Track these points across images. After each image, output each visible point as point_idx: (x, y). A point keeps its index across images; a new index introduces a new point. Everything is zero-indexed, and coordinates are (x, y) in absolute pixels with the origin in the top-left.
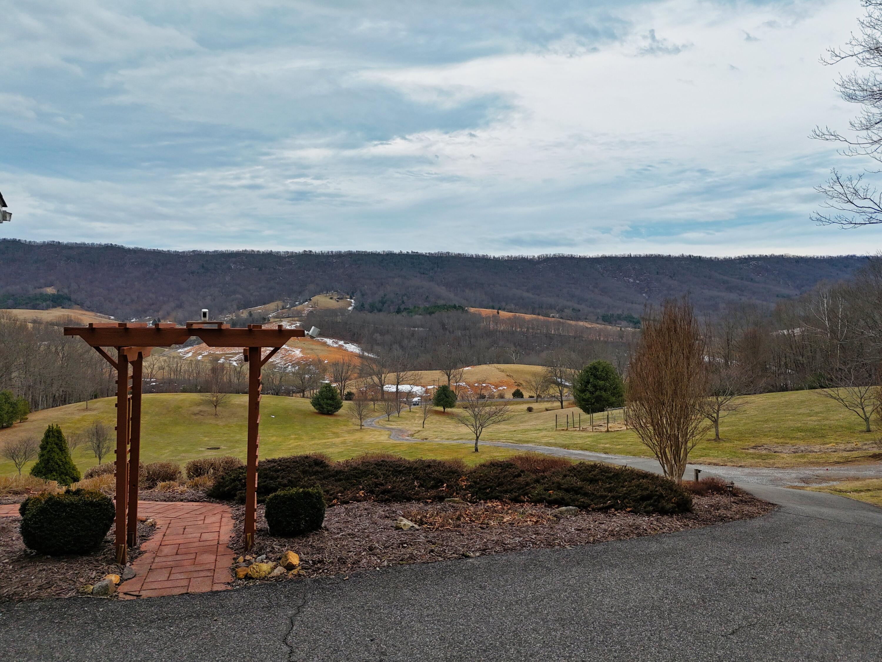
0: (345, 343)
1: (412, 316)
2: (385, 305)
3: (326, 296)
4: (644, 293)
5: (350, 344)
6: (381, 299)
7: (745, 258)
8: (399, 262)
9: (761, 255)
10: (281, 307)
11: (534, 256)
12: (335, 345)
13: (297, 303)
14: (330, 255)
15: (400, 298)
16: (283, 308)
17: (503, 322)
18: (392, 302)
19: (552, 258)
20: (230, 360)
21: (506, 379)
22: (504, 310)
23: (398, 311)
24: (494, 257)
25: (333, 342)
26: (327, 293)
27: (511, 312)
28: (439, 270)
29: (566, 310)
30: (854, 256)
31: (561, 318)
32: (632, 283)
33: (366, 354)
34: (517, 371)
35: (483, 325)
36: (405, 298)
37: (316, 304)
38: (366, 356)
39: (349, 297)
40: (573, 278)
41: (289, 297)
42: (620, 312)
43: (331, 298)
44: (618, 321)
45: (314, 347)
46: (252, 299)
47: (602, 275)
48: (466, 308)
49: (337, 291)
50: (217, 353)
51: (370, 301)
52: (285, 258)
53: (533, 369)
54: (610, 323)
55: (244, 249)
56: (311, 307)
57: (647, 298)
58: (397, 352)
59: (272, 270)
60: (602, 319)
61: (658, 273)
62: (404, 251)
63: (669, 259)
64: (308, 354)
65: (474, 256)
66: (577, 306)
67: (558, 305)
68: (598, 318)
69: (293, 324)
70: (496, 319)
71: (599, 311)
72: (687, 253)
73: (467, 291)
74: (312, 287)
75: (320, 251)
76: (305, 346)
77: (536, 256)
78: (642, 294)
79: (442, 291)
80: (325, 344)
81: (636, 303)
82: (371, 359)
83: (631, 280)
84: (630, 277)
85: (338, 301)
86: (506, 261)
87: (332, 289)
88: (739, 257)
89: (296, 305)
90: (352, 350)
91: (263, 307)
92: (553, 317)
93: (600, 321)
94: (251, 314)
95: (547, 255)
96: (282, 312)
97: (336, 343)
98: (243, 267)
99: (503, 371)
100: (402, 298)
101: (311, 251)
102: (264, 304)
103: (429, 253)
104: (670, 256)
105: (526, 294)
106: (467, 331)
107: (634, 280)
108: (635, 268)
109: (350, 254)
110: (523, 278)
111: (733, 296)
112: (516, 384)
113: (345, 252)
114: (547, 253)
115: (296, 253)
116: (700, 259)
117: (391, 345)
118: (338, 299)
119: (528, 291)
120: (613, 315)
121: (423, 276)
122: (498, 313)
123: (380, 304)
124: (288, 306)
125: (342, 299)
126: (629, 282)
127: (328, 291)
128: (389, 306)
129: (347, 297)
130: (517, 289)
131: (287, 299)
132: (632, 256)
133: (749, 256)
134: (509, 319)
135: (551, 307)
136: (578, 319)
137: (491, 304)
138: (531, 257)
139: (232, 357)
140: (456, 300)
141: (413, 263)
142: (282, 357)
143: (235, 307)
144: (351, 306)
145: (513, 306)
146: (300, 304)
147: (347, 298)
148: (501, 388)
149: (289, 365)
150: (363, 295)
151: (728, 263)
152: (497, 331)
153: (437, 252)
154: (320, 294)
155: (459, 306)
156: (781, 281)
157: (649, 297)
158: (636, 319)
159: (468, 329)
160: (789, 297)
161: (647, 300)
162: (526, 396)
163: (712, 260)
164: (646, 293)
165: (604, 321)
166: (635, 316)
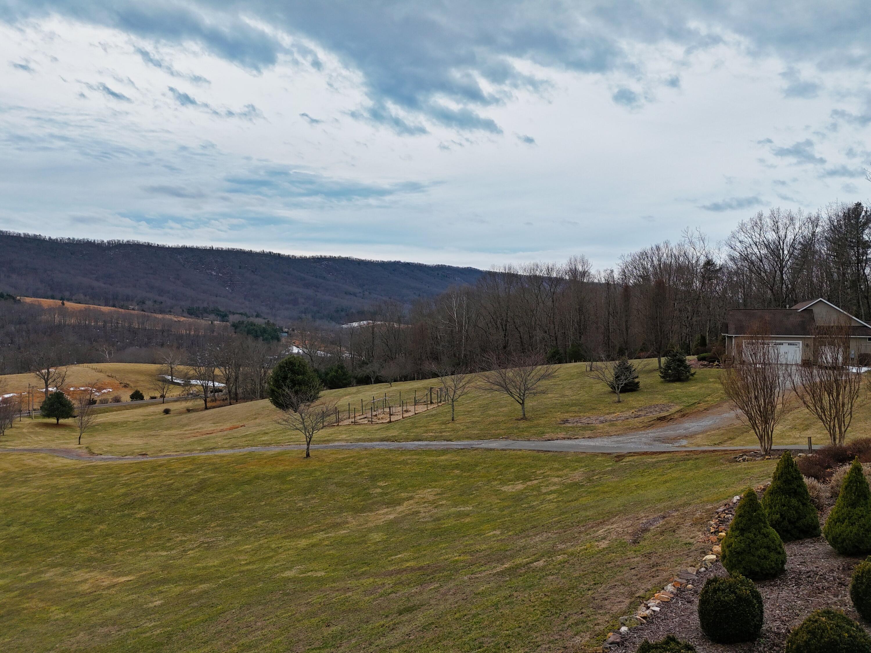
4: (227, 286)
7: (318, 258)
9: (330, 256)
17: (73, 314)
19: (125, 244)
21: (107, 380)
22: (68, 300)
24: (50, 238)
27: (80, 303)
29: (147, 302)
30: (400, 262)
31: (143, 310)
32: (215, 276)
34: (118, 371)
35: (44, 317)
40: (151, 268)
42: (205, 305)
44: (205, 315)
47: (183, 266)
48: (18, 298)
53: (136, 368)
54: (197, 316)
57: (230, 291)
60: (188, 312)
61: (240, 268)
63: (250, 254)
65: (22, 235)
66: (160, 299)
67: (136, 297)
68: (183, 311)
70: (63, 312)
71: (183, 303)
72: (267, 250)
73: (14, 276)
77: (105, 241)
78: (225, 287)
81: (220, 296)
83: (214, 273)
84: (213, 270)
86: (66, 244)
88: (312, 256)
92: (133, 309)
93: (185, 314)
95: (119, 241)
99: (101, 372)
104: (251, 251)
105: (96, 284)
106: (24, 326)
107: (217, 273)
108: (217, 261)
110: (91, 265)
111: (310, 292)
112: (123, 385)
119: (97, 279)
120: (199, 308)
122: (63, 304)
126: (212, 274)
130: (84, 277)
132: (214, 248)
134: (81, 311)
135: (128, 298)
136: (161, 312)
137: (50, 293)
138: (99, 242)
145: (82, 296)
148: (105, 391)
151: (303, 260)
152: (65, 325)
155: (7, 295)
156: (348, 280)
157: (232, 290)
158: (223, 312)
159: (25, 323)
160: (355, 295)
161: (231, 293)
162: (146, 397)
163: (290, 258)
164: (229, 286)
165: (189, 314)
166: (222, 309)
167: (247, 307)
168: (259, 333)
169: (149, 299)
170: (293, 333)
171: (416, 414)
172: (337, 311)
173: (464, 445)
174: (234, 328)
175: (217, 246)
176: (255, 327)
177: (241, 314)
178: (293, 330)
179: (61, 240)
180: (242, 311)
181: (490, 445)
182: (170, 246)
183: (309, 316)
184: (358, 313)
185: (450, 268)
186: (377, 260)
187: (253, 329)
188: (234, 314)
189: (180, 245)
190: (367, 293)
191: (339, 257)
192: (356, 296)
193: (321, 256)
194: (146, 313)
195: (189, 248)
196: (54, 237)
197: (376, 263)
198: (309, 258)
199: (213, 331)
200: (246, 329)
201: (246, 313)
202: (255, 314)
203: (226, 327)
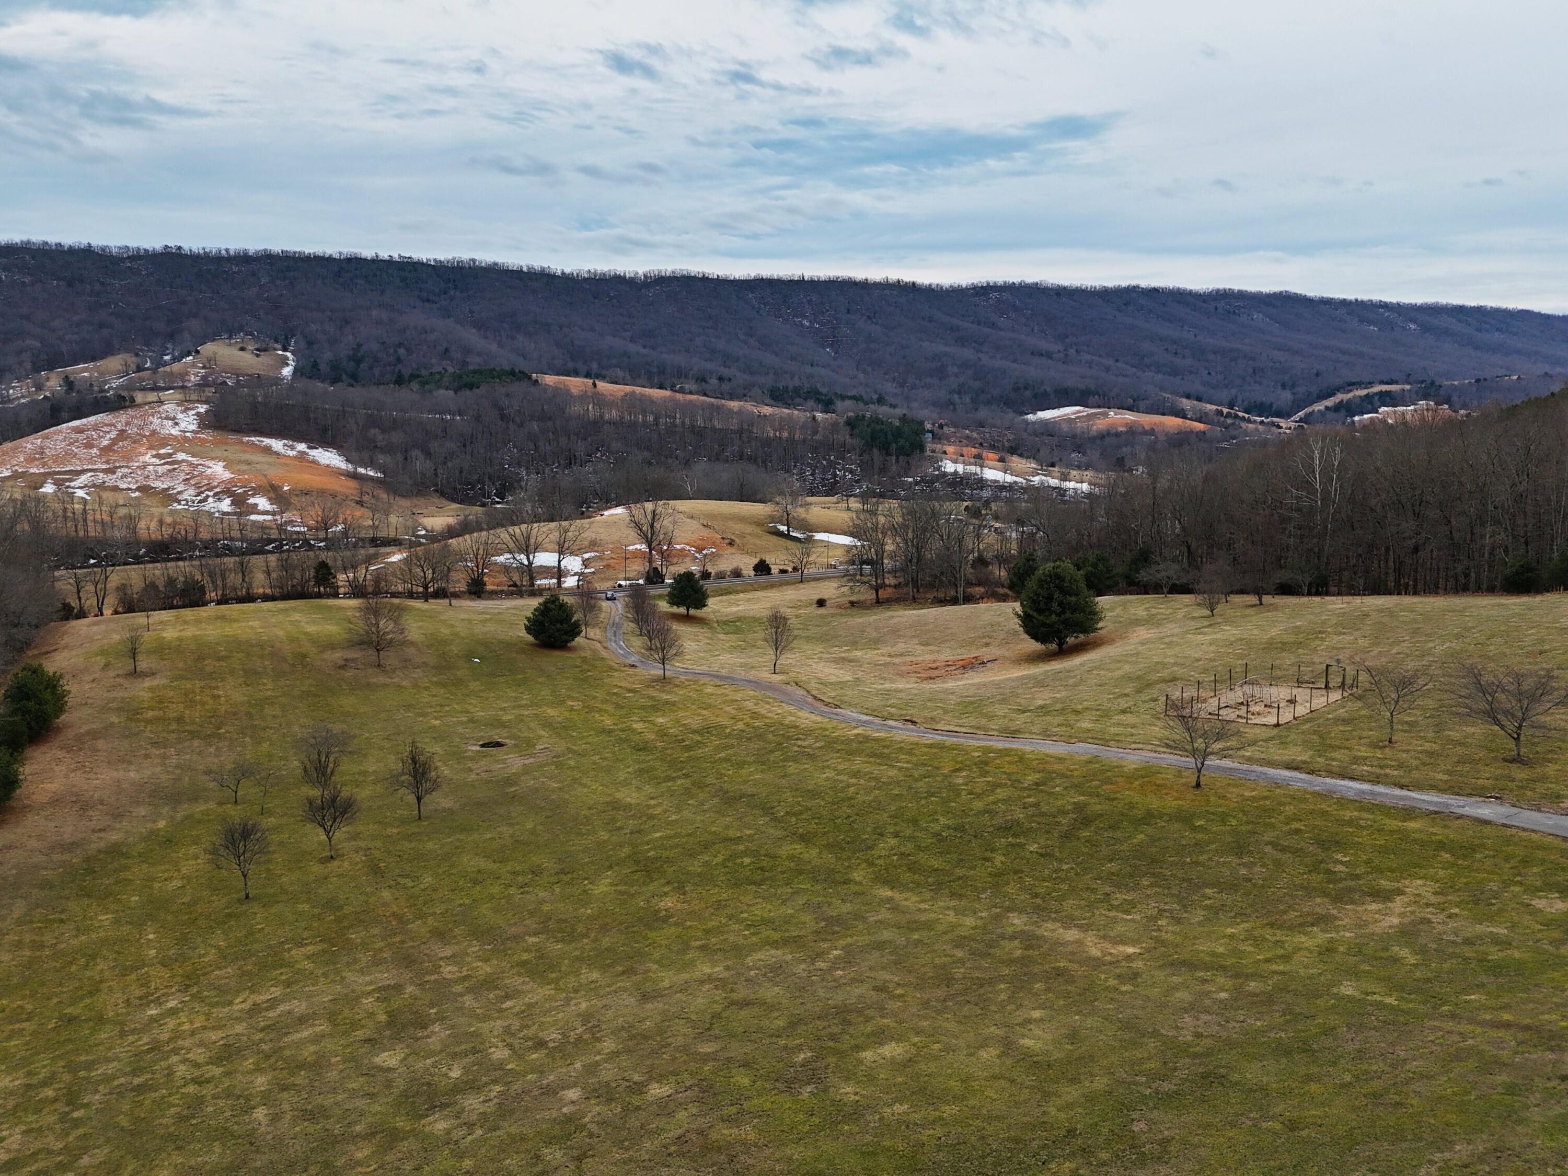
0: (309, 448)
1: (430, 391)
2: (362, 366)
3: (230, 345)
4: (827, 346)
5: (320, 450)
6: (351, 353)
7: (982, 287)
8: (375, 275)
9: (1005, 283)
10: (133, 367)
11: (637, 273)
12: (291, 453)
13: (167, 358)
14: (224, 257)
15: (392, 351)
16: (139, 369)
17: (611, 402)
18: (376, 360)
20: (68, 487)
21: (707, 533)
22: (599, 378)
23: (400, 381)
24: (563, 273)
25: (285, 445)
26: (230, 338)
27: (616, 383)
28: (458, 294)
29: (709, 379)
30: (1138, 287)
31: (706, 394)
32: (808, 327)
33: (361, 470)
35: (576, 409)
36: (402, 351)
37: (212, 362)
38: (361, 474)
39: (279, 346)
40: (710, 317)
41: (147, 346)
42: (796, 382)
43: (242, 349)
44: (798, 400)
45: (247, 457)
46: (64, 348)
47: (757, 311)
48: (534, 376)
49: (252, 334)
50: (32, 471)
51: (328, 355)
52: (123, 260)
54: (787, 404)
55: (25, 238)
56: (203, 368)
57: (833, 355)
58: (420, 464)
59: (97, 287)
60: (772, 396)
61: (848, 312)
62: (384, 255)
63: (864, 286)
64: (244, 472)
65: (525, 269)
66: (726, 372)
67: (691, 369)
68: (764, 394)
69: (190, 409)
70: (599, 400)
71: (762, 380)
73: (520, 337)
74: (195, 324)
75: (201, 247)
76: (231, 456)
77: (641, 273)
78: (824, 347)
79: (472, 337)
80: (268, 450)
81: (818, 365)
82: (372, 479)
83: (806, 323)
84: (805, 317)
85: (258, 356)
86: (585, 279)
87: (241, 329)
88: (973, 284)
89: (166, 364)
90: (327, 462)
91: (91, 365)
92: (691, 393)
93: (769, 400)
94: (69, 384)
95: (660, 272)
96: (139, 378)
97: (292, 448)
98: (27, 280)
99: (691, 516)
100: (396, 352)
101: (180, 248)
102: (94, 359)
103: (435, 260)
105: (633, 348)
106: (550, 424)
107: (811, 322)
108: (811, 300)
109: (268, 258)
110: (622, 315)
111: (967, 353)
112: (729, 542)
113: (257, 252)
114: (660, 268)
115: (146, 251)
116: (912, 289)
117: (406, 451)
118: (257, 350)
119: (634, 341)
120: (787, 387)
121: (428, 305)
122: (595, 385)
123: (352, 364)
124: (148, 365)
125: (265, 350)
126: (802, 325)
127: (231, 334)
128: (371, 368)
129: (276, 345)
130: (614, 336)
131: (142, 350)
132: (806, 279)
133: (988, 283)
134: (620, 398)
135: (681, 374)
136: (732, 396)
137: (570, 365)
138: (632, 275)
139: (71, 480)
140: (505, 359)
141: (403, 280)
142: (187, 479)
143: (29, 366)
144: (288, 365)
145: (617, 372)
146: (175, 359)
147: (275, 349)
148: (707, 551)
149: (208, 496)
150: (310, 343)
152: (604, 421)
153: (450, 257)
154: (214, 340)
155: (520, 372)
156: (1036, 327)
157: (836, 353)
158: (826, 396)
159: (550, 419)
160: (1049, 355)
161: (835, 359)
162: (775, 570)
163: (933, 290)
164: (831, 346)
165: (773, 399)
166: (824, 390)
167: (861, 384)
168: (890, 437)
170: (940, 432)
171: (1311, 711)
172: (1016, 389)
173: (1436, 804)
174: (848, 428)
175: (810, 274)
176: (883, 427)
177: (855, 398)
178: (941, 427)
179: (578, 275)
180: (854, 393)
181: (1480, 811)
183: (967, 399)
184: (1056, 392)
185: (1242, 296)
186: (1093, 285)
187: (881, 430)
188: (843, 398)
190: (1072, 352)
192: (1051, 359)
196: (568, 270)
197: (1091, 291)
198: (967, 289)
199: (815, 432)
200: (869, 430)
201: (861, 396)
202: (875, 397)
203: (835, 425)
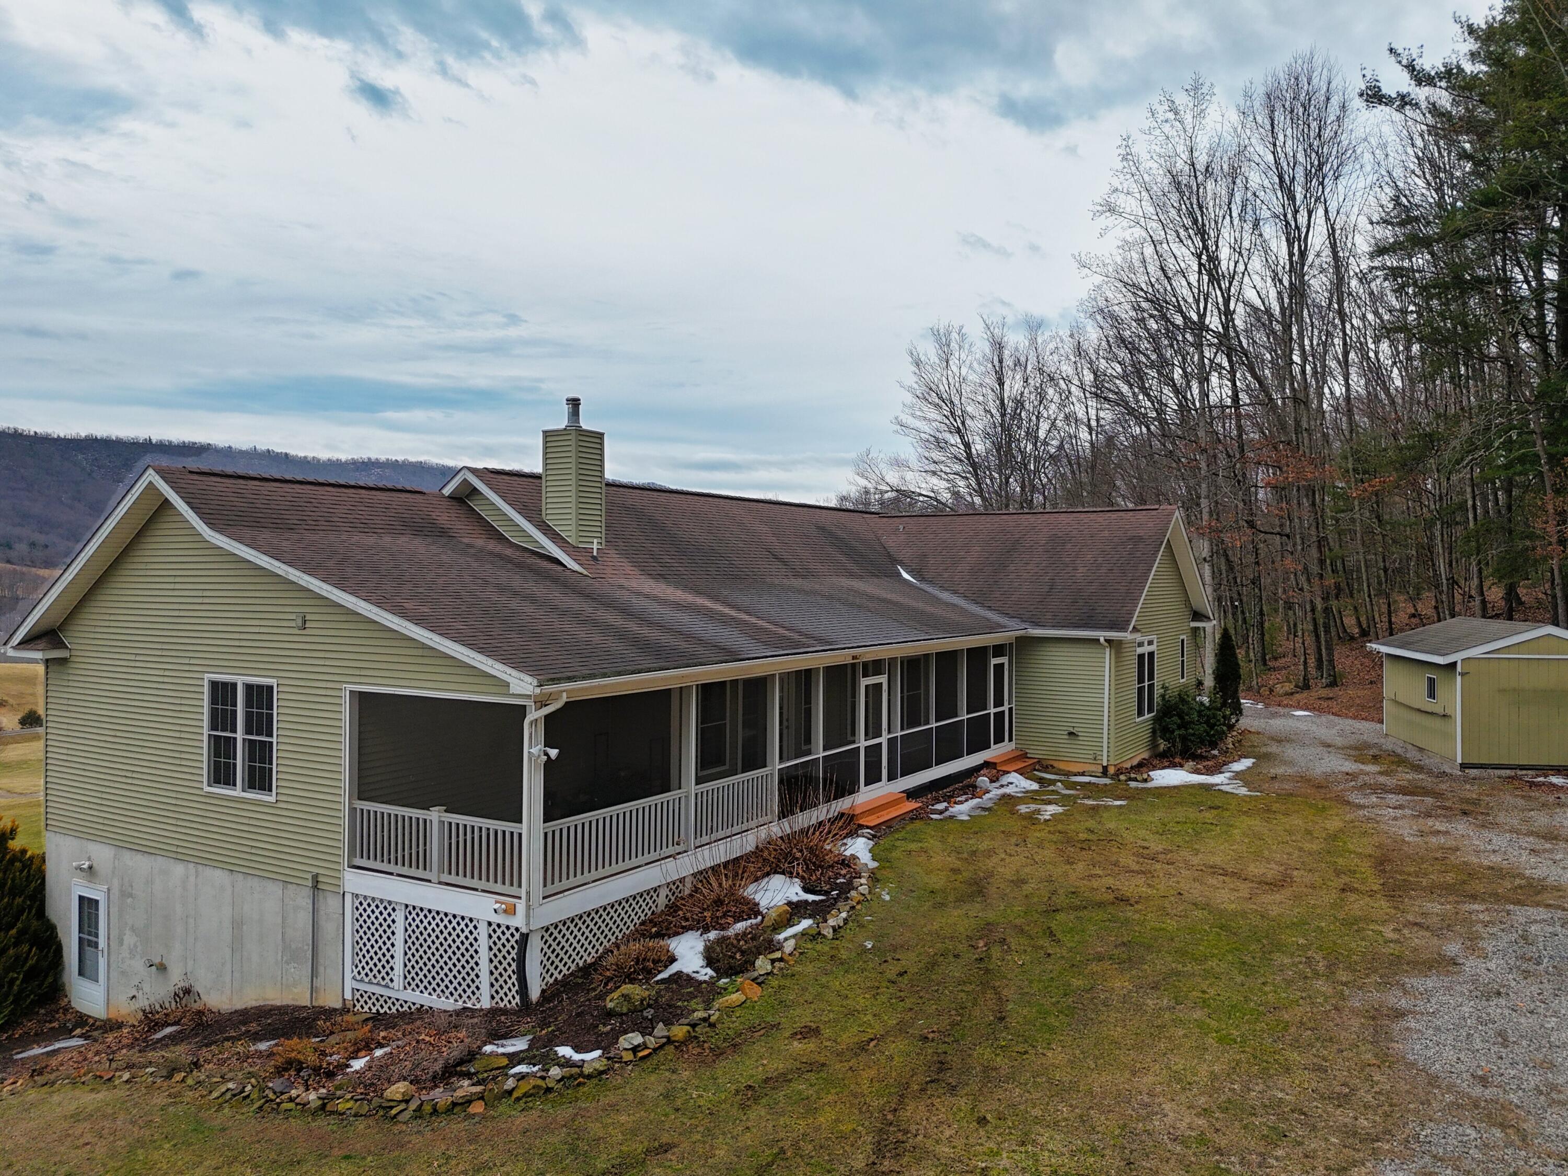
169: (20, 539)
182: (62, 435)
189: (83, 434)
191: (404, 462)
193: (369, 459)
194: (18, 568)
195: (102, 439)
